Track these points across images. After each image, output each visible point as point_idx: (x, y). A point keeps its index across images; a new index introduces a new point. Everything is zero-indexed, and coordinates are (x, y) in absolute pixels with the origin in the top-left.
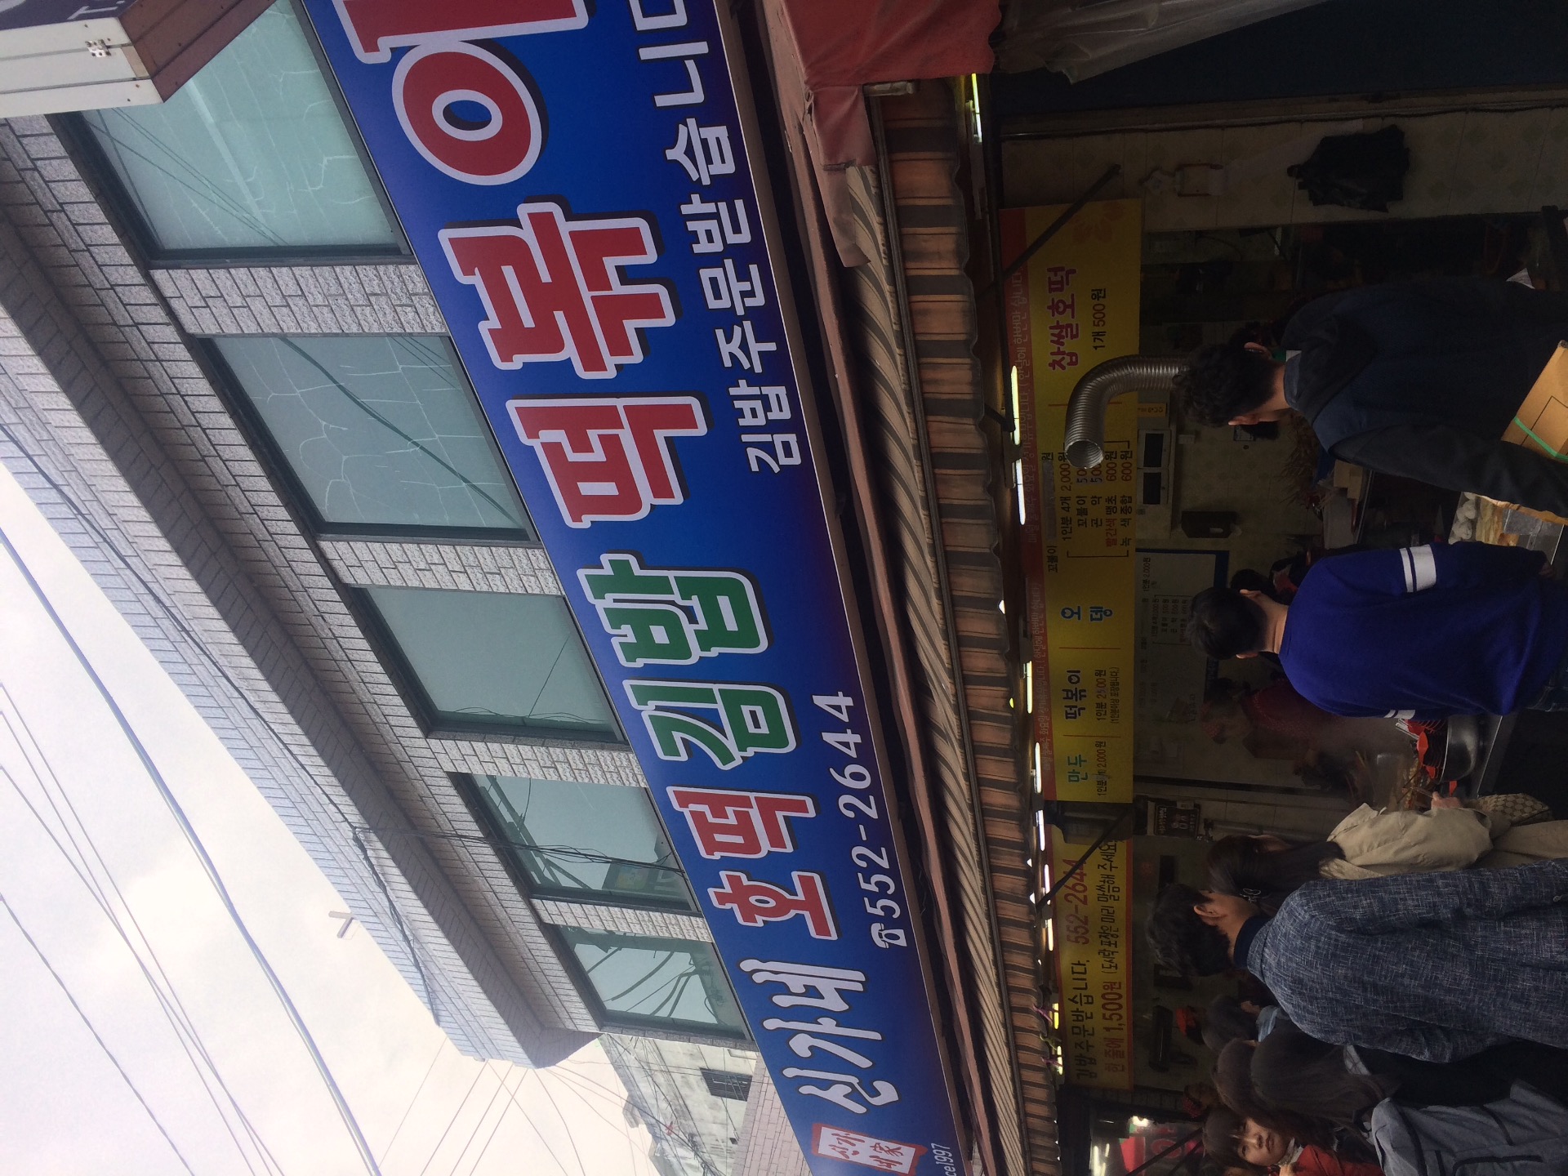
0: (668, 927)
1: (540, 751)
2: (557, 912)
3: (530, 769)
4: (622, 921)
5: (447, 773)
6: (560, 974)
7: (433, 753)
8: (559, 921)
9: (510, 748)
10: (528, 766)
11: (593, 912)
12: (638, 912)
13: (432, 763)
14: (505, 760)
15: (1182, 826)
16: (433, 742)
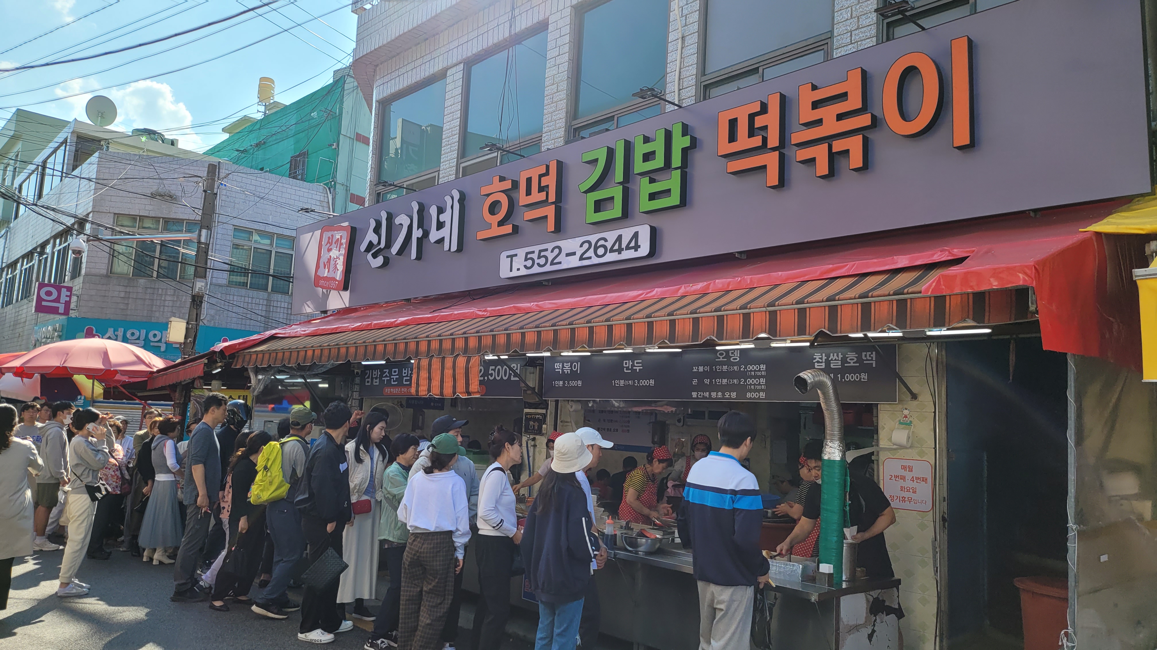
0: (449, 145)
1: (565, 75)
2: (455, 79)
3: (552, 69)
4: (451, 118)
5: (548, 18)
6: (414, 78)
7: (561, 10)
8: (449, 80)
9: (566, 57)
10: (554, 68)
11: (456, 101)
12: (458, 128)
13: (554, 9)
14: (557, 54)
15: (531, 427)
16: (569, 10)
